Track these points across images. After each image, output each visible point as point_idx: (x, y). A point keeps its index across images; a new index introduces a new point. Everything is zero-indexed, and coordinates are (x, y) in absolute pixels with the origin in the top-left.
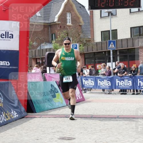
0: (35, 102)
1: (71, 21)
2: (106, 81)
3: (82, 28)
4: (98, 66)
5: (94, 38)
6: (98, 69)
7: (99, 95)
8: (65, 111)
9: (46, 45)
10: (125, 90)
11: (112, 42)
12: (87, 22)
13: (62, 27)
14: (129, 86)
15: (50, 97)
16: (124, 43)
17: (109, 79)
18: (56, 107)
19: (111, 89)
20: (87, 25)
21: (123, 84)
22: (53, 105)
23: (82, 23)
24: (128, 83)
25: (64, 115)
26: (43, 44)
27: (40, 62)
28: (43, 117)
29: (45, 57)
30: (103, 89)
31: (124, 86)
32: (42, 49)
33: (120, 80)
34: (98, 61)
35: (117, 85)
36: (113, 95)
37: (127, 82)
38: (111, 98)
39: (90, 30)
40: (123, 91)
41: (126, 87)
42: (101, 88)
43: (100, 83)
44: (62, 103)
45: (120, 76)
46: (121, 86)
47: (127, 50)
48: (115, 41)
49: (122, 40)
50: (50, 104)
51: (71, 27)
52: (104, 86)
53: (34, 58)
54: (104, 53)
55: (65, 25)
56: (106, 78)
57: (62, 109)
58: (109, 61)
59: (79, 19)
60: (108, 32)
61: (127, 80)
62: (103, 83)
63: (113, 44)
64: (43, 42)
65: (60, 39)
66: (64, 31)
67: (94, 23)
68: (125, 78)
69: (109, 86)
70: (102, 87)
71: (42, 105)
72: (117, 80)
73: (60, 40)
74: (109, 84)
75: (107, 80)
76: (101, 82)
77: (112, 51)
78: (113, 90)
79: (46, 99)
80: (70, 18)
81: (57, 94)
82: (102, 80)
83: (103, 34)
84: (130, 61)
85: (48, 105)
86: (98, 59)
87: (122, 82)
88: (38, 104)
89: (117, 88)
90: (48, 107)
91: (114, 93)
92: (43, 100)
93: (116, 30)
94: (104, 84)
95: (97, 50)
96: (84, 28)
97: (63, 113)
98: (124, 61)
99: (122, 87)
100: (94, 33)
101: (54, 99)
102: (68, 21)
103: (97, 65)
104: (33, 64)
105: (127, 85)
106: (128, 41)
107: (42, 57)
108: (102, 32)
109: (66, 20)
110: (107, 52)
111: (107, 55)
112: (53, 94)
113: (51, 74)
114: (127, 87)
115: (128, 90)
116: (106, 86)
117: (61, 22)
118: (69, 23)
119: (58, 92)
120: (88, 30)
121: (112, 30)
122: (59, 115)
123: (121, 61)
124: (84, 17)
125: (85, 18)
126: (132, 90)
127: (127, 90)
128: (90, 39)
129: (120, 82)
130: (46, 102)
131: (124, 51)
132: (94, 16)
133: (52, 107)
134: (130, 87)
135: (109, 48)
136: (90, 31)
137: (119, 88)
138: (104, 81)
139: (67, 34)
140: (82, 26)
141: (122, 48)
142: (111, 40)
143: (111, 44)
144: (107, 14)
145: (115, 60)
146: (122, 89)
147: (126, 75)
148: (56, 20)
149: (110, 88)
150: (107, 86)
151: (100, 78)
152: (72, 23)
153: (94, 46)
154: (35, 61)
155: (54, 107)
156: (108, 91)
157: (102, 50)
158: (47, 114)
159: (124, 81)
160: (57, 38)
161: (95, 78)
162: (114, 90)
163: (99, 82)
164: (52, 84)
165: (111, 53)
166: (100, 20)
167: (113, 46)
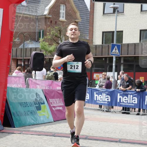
0: (14, 114)
1: (65, 15)
2: (104, 95)
3: (79, 25)
4: (95, 76)
5: (93, 39)
6: (95, 79)
7: (95, 112)
8: (52, 128)
9: (32, 43)
10: (128, 108)
11: (116, 46)
12: (86, 18)
13: (54, 22)
14: (133, 104)
15: (33, 108)
16: (131, 49)
17: (108, 92)
18: (40, 123)
19: (111, 105)
20: (85, 22)
21: (125, 101)
22: (36, 119)
23: (79, 20)
24: (133, 99)
25: (51, 133)
26: (28, 42)
27: (22, 65)
28: (23, 133)
29: (30, 58)
30: (100, 105)
31: (128, 103)
32: (26, 48)
33: (123, 95)
34: (95, 70)
35: (118, 101)
36: (113, 113)
37: (131, 99)
38: (109, 117)
39: (88, 29)
40: (126, 110)
41: (129, 104)
42: (97, 104)
43: (96, 97)
44: (48, 118)
45: (122, 90)
46: (123, 102)
47: (133, 58)
48: (120, 45)
49: (128, 44)
50: (33, 118)
51: (65, 24)
52: (102, 101)
53: (15, 59)
54: (104, 59)
55: (57, 19)
56: (105, 91)
57: (48, 125)
58: (111, 70)
59: (76, 13)
60: (111, 34)
61: (131, 96)
62: (100, 97)
63: (117, 48)
64: (27, 40)
65: (49, 37)
66: (55, 27)
67: (95, 20)
68: (129, 93)
69: (108, 102)
70: (100, 102)
71: (23, 118)
72: (119, 94)
73: (50, 39)
74: (108, 99)
75: (106, 93)
76: (98, 96)
77: (115, 57)
78: (112, 107)
79: (28, 111)
80: (64, 12)
81: (42, 106)
82: (100, 93)
83: (105, 35)
84: (136, 73)
85: (30, 119)
86: (95, 67)
87: (125, 98)
88: (18, 116)
89: (117, 105)
90: (30, 122)
91: (114, 111)
92: (25, 112)
93: (122, 31)
94: (102, 99)
95: (96, 55)
96: (82, 26)
97: (49, 130)
98: (129, 72)
99: (124, 104)
100: (93, 33)
101: (38, 112)
102: (62, 15)
103: (94, 74)
104: (12, 66)
105: (131, 102)
106: (136, 47)
107: (24, 58)
108: (103, 32)
109: (59, 14)
110: (108, 59)
111: (108, 62)
112: (38, 105)
113: (36, 80)
114: (131, 105)
115: (132, 108)
116: (104, 101)
117: (52, 16)
118: (62, 18)
119: (44, 103)
120: (86, 28)
121: (118, 32)
122: (44, 132)
123: (125, 71)
124: (82, 12)
125: (83, 14)
126: (137, 109)
127: (130, 108)
128: (88, 40)
129: (123, 97)
130: (28, 115)
131: (129, 59)
132: (95, 11)
133: (35, 122)
134: (135, 106)
135: (112, 53)
136: (88, 31)
137: (121, 106)
138: (102, 95)
139: (60, 31)
140: (79, 23)
141: (128, 55)
142: (115, 43)
143: (115, 48)
144: (111, 11)
145: (118, 70)
146: (124, 107)
147: (131, 89)
148: (46, 12)
149: (109, 105)
150: (106, 101)
151: (96, 90)
152: (65, 18)
154: (15, 62)
155: (37, 122)
156: (106, 108)
157: (102, 55)
158: (29, 131)
159: (128, 97)
160: (46, 35)
161: (91, 90)
162: (114, 107)
163: (95, 95)
164: (38, 93)
165: (114, 60)
166: (103, 17)
167: (117, 51)
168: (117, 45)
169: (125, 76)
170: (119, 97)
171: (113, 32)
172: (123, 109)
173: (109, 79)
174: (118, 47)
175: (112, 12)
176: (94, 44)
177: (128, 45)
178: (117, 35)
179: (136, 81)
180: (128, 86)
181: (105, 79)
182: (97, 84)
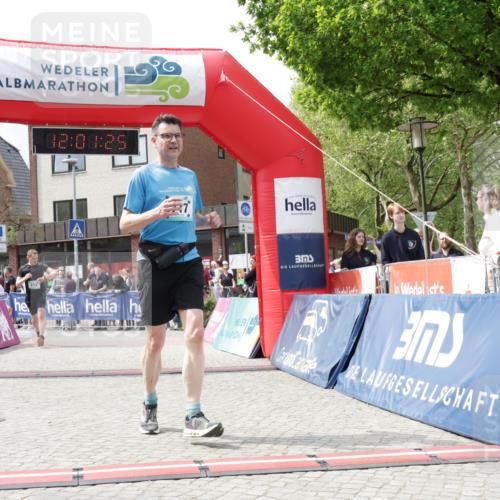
2: (63, 304)
3: (13, 193)
5: (38, 214)
11: (77, 224)
14: (112, 313)
16: (102, 227)
17: (70, 298)
20: (23, 187)
21: (98, 310)
23: (13, 184)
24: (110, 306)
31: (102, 313)
33: (94, 301)
36: (79, 331)
37: (108, 306)
40: (100, 324)
41: (105, 315)
42: (53, 318)
43: (51, 307)
45: (92, 294)
46: (95, 312)
47: (107, 240)
48: (83, 222)
52: (61, 313)
54: (59, 245)
56: (65, 297)
58: (71, 262)
59: (6, 174)
60: (68, 204)
61: (107, 301)
62: (57, 307)
63: (78, 227)
67: (39, 184)
68: (104, 297)
69: (70, 314)
70: (56, 315)
72: (87, 300)
74: (70, 310)
75: (66, 300)
76: (54, 305)
77: (77, 242)
78: (78, 322)
83: (58, 207)
84: (116, 265)
87: (98, 306)
89: (86, 317)
91: (82, 328)
93: (86, 200)
94: (61, 310)
95: (45, 240)
96: (18, 193)
99: (97, 315)
100: (37, 205)
105: (108, 311)
106: (110, 223)
108: (55, 203)
110: (65, 245)
111: (65, 250)
114: (109, 315)
115: (110, 321)
116: (64, 314)
120: (25, 197)
121: (78, 200)
123: (96, 262)
124: (17, 171)
125: (18, 174)
126: (118, 322)
128: (30, 216)
129: (94, 304)
131: (101, 243)
134: (114, 316)
135: (71, 236)
136: (29, 201)
137: (91, 318)
138: (60, 304)
140: (13, 190)
141: (97, 236)
142: (75, 218)
143: (76, 227)
144: (66, 167)
145: (83, 262)
147: (105, 291)
150: (67, 314)
151: (51, 297)
153: (38, 232)
156: (69, 324)
157: (55, 240)
159: (102, 303)
162: (82, 321)
165: (76, 245)
166: (51, 178)
167: (80, 231)
168: (79, 223)
169: (96, 270)
170: (87, 305)
171: (71, 202)
172: (96, 323)
173: (70, 277)
174: (81, 224)
175: (67, 169)
176: (41, 222)
177: (97, 220)
178: (77, 205)
179: (114, 276)
180: (101, 286)
181: (63, 277)
182: (50, 287)
